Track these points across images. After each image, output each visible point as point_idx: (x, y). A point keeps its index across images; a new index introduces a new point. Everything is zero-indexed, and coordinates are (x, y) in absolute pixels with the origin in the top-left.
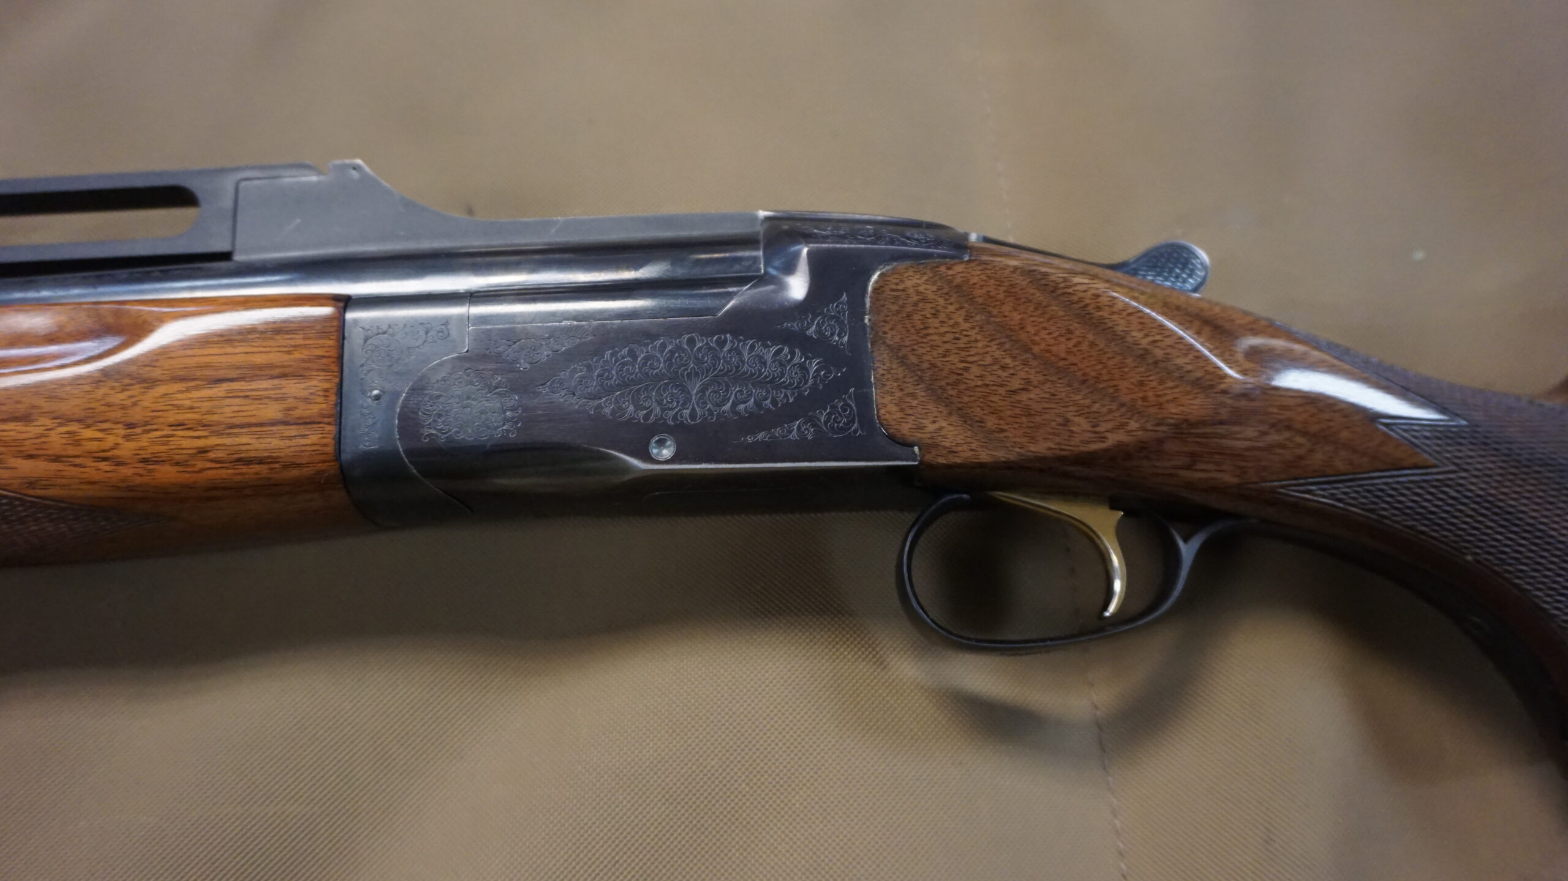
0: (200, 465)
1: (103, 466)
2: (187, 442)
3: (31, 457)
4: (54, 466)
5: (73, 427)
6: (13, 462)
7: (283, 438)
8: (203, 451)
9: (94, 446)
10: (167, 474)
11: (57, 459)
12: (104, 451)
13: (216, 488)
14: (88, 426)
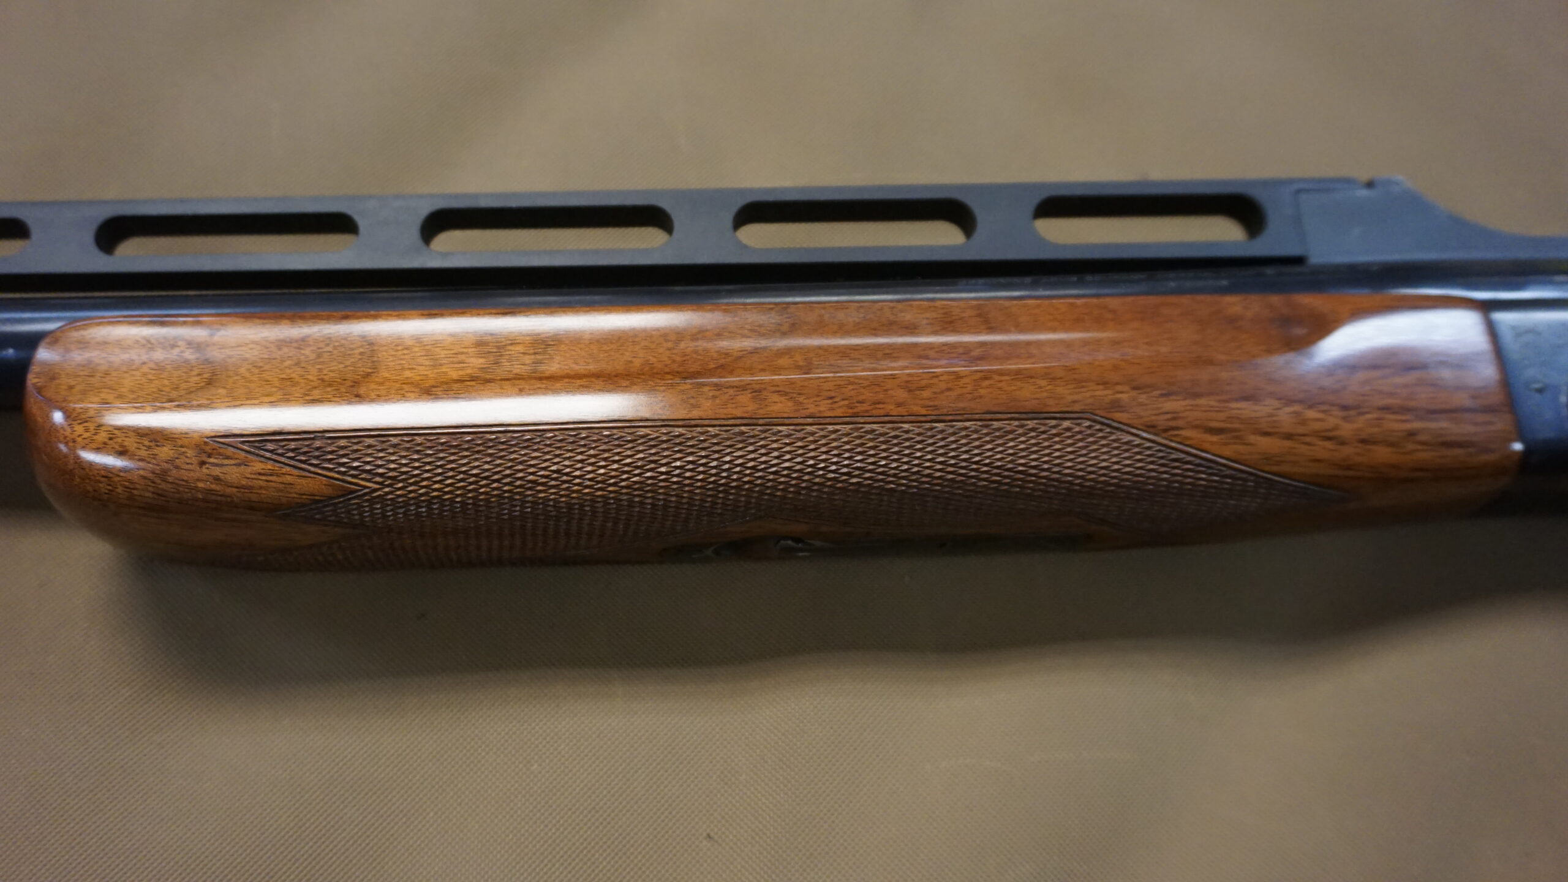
0: (1410, 446)
1: (1329, 444)
2: (1396, 425)
3: (1266, 434)
4: (1288, 443)
5: (1296, 408)
6: (1252, 438)
7: (1476, 424)
8: (1411, 434)
9: (1317, 426)
10: (1382, 454)
11: (1289, 436)
12: (1327, 431)
13: (1421, 470)
14: (1310, 407)
